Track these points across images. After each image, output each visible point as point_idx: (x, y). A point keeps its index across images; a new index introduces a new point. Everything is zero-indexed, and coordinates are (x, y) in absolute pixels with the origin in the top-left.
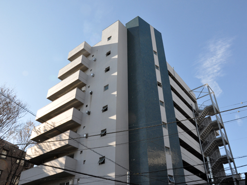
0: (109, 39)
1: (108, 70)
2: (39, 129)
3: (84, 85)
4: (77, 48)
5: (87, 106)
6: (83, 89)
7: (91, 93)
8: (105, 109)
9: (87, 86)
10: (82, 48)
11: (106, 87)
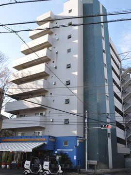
0: (70, 11)
1: (70, 37)
2: (18, 74)
3: (51, 46)
4: (44, 15)
5: (53, 62)
6: (50, 48)
7: (57, 53)
8: (69, 67)
9: (53, 47)
10: (49, 16)
11: (69, 51)
